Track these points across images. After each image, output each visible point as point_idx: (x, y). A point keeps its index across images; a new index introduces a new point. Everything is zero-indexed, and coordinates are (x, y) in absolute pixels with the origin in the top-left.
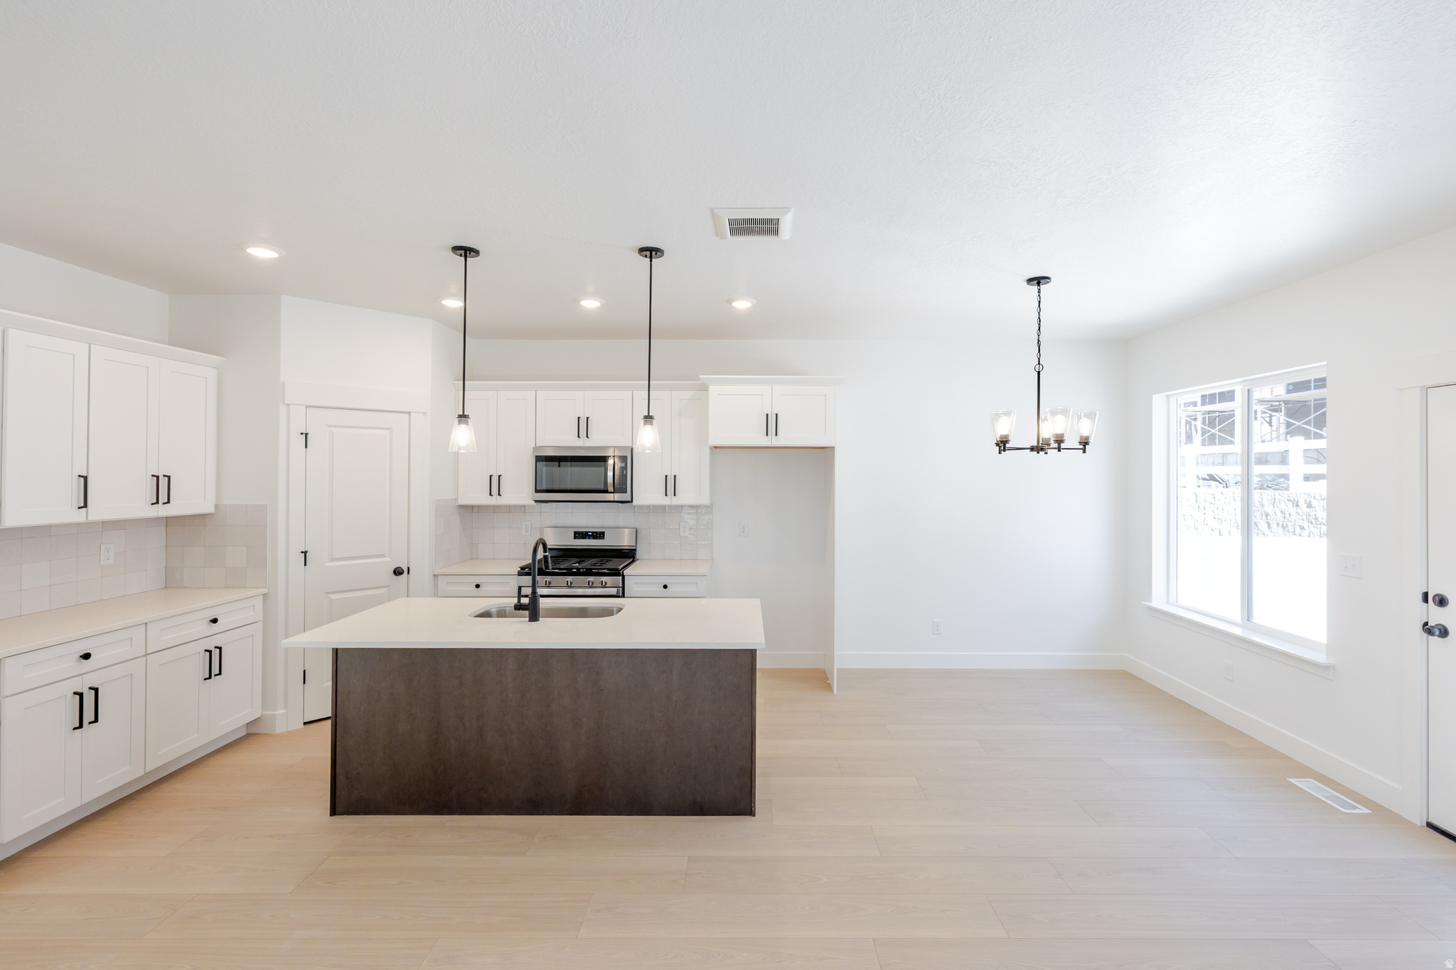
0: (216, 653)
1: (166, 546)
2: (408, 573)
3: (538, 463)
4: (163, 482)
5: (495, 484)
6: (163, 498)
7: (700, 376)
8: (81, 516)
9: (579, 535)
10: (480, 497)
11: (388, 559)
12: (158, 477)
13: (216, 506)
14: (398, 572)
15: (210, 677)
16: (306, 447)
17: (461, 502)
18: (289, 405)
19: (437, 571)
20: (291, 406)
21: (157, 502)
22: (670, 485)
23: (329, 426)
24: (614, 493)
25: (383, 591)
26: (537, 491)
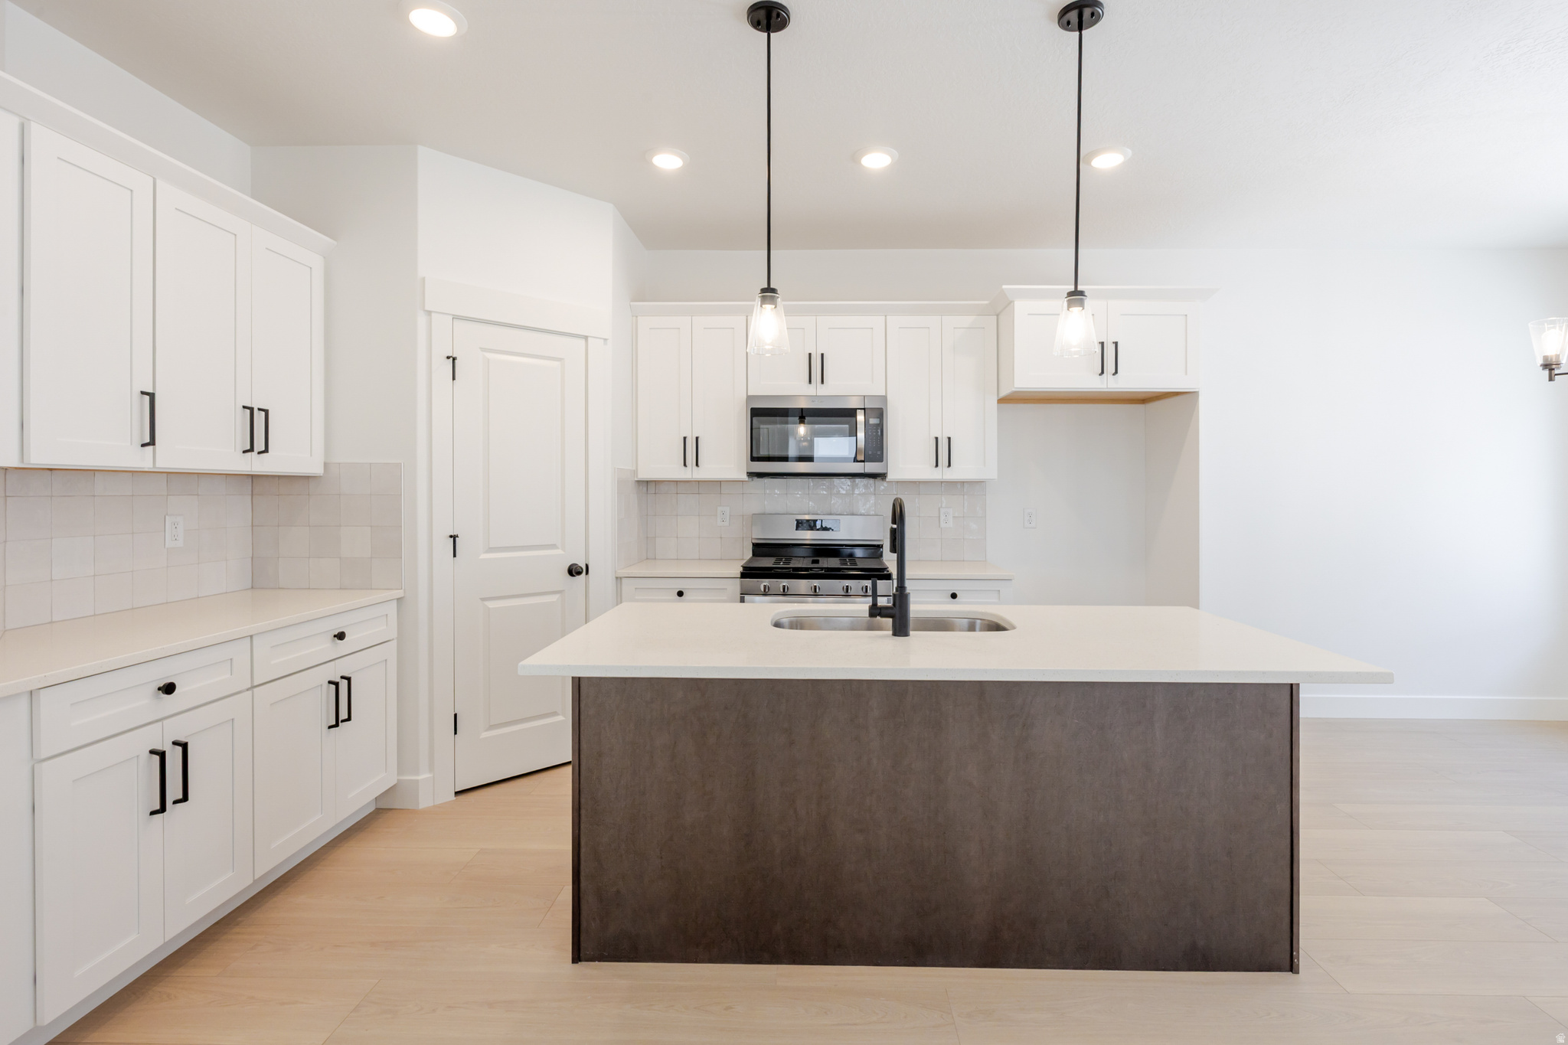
0: (344, 684)
1: (252, 526)
2: (587, 573)
3: (754, 418)
4: (259, 418)
5: (691, 450)
6: (259, 445)
7: (1004, 287)
8: (143, 460)
9: (800, 525)
10: (669, 468)
11: (559, 552)
12: (252, 409)
13: (326, 465)
14: (574, 571)
15: (337, 725)
16: (454, 379)
17: (644, 475)
18: (429, 313)
19: (622, 573)
20: (433, 314)
21: (252, 450)
22: (942, 451)
23: (483, 350)
24: (863, 461)
25: (554, 598)
26: (753, 459)
